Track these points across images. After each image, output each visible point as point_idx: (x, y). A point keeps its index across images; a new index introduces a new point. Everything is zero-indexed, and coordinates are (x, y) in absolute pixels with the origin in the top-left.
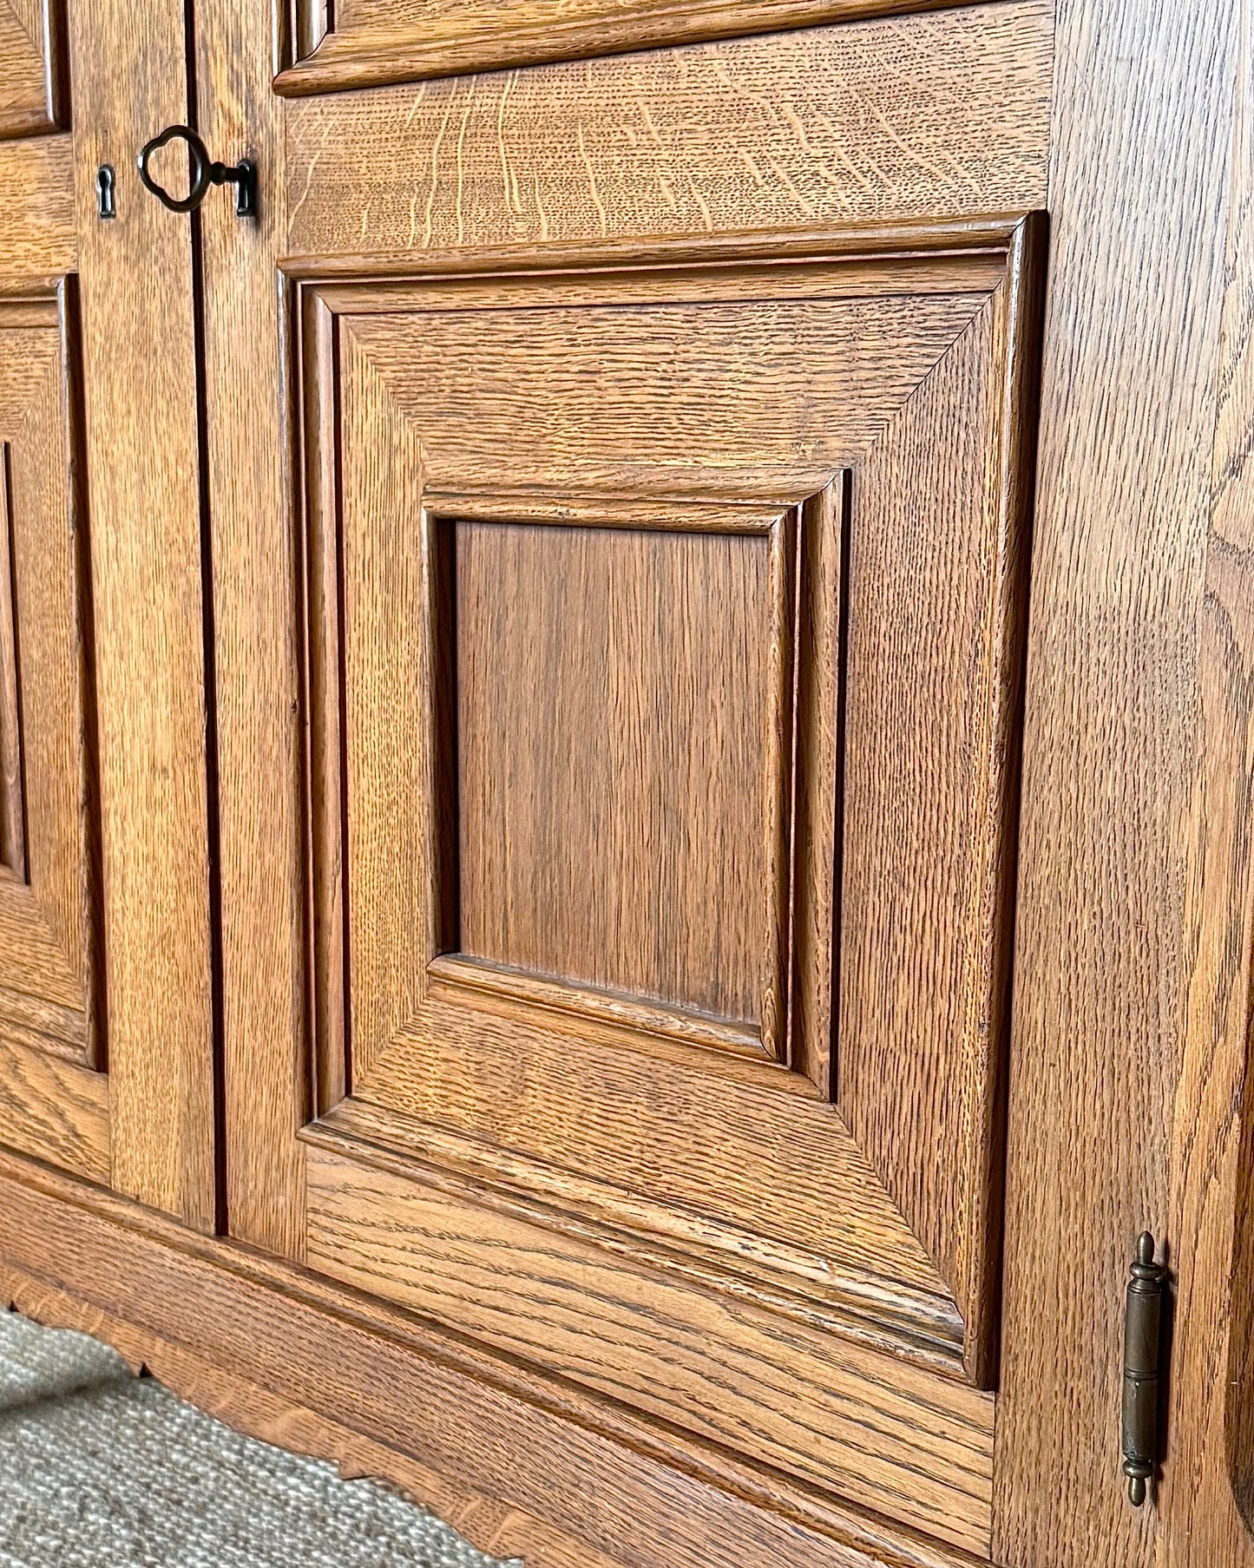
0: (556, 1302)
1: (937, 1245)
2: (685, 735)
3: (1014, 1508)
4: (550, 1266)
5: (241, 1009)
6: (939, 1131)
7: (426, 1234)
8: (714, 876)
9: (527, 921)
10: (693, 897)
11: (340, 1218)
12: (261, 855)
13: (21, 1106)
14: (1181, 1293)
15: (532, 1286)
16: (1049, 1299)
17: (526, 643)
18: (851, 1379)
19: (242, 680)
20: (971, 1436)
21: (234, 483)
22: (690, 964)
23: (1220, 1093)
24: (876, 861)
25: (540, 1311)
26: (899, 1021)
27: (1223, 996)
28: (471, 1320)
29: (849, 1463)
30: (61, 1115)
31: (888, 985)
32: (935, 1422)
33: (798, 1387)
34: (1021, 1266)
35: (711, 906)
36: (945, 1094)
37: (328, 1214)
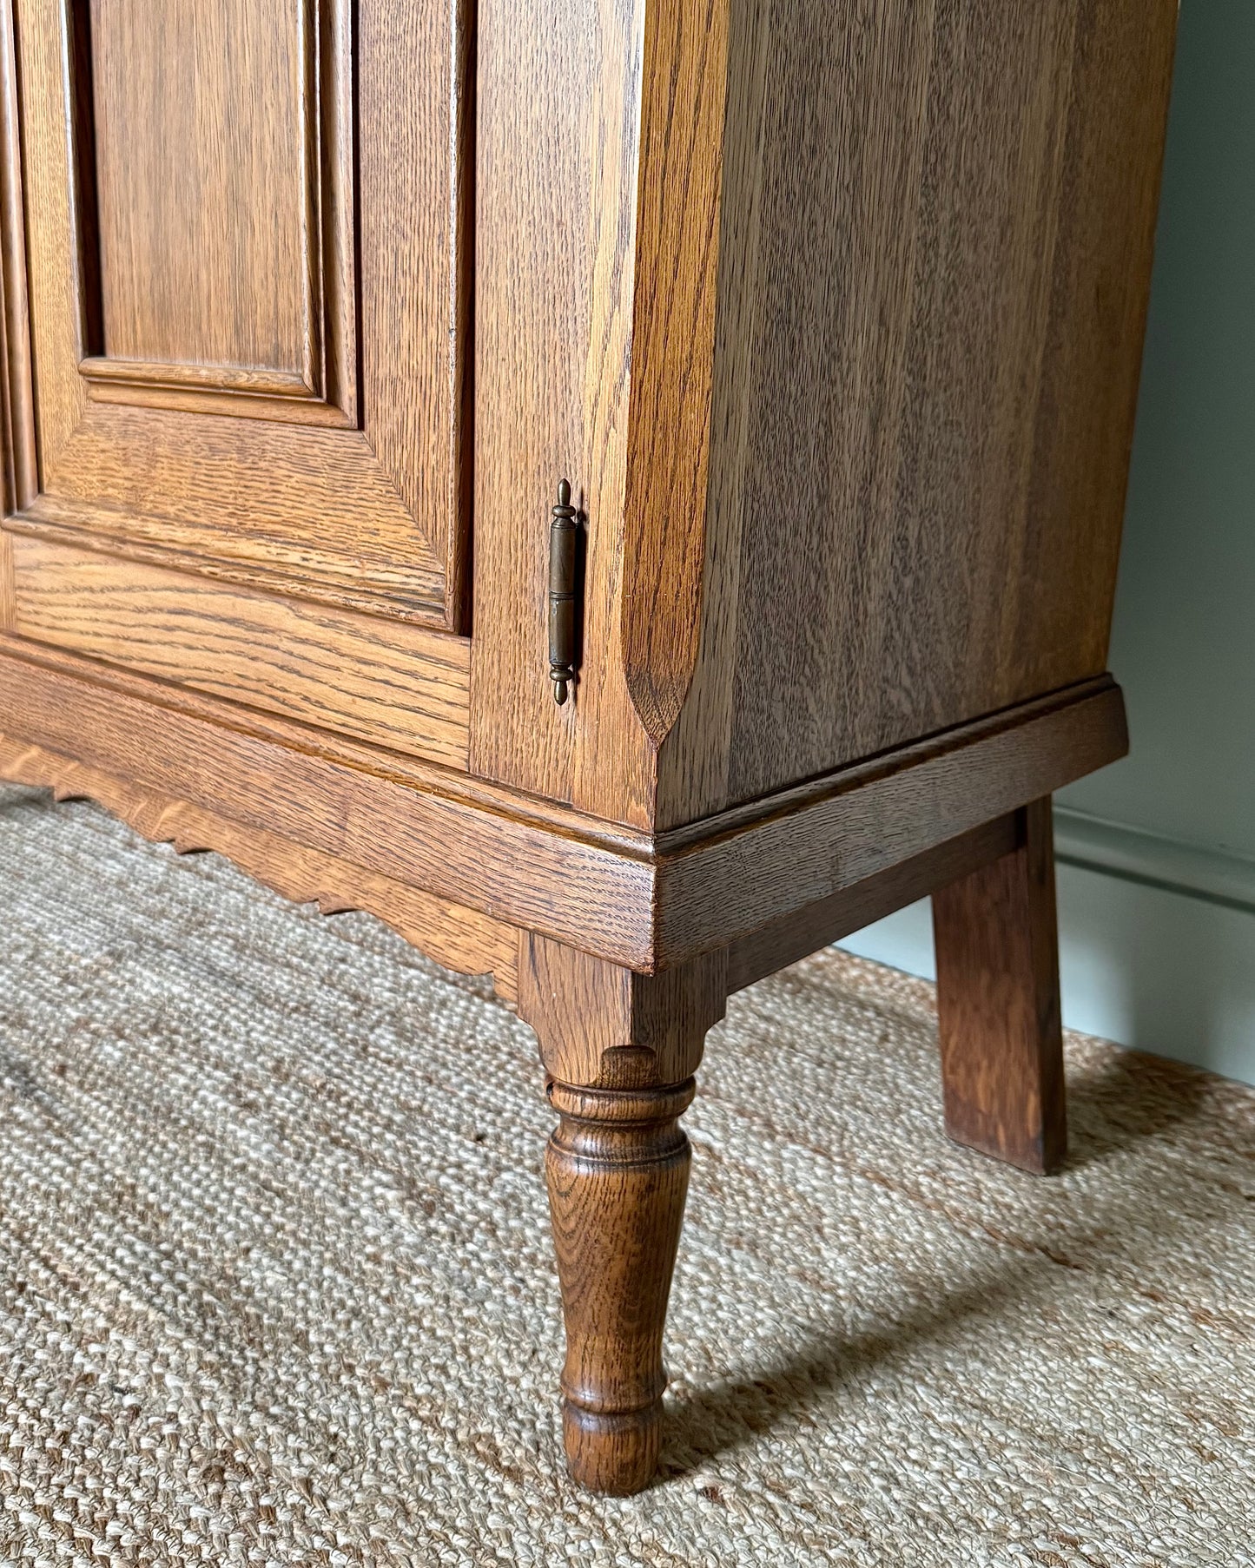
0: (179, 628)
1: (434, 532)
2: (247, 137)
3: (483, 728)
4: (174, 599)
6: (433, 438)
7: (92, 590)
8: (271, 254)
9: (148, 320)
10: (259, 274)
11: (36, 590)
14: (591, 529)
15: (161, 618)
16: (505, 556)
17: (140, 84)
18: (375, 648)
20: (456, 677)
22: (259, 331)
23: (616, 355)
24: (384, 219)
25: (168, 637)
26: (404, 352)
28: (123, 652)
29: (376, 716)
31: (396, 323)
32: (430, 670)
33: (341, 662)
34: (484, 532)
35: (271, 279)
36: (437, 407)
37: (28, 589)
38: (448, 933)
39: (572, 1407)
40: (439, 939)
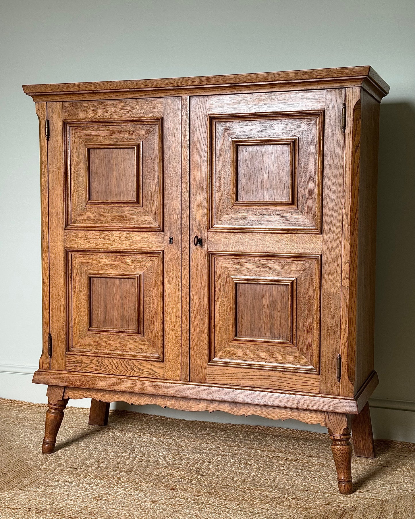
0: (254, 378)
1: (310, 361)
2: (274, 307)
3: (322, 387)
4: (253, 374)
5: (194, 349)
6: (310, 348)
7: (231, 374)
8: (279, 323)
9: (249, 331)
10: (276, 326)
11: (214, 375)
12: (199, 327)
13: (142, 370)
14: (342, 359)
15: (250, 377)
16: (326, 363)
17: (249, 298)
18: (300, 378)
19: (196, 304)
20: (317, 380)
21: (195, 278)
22: (275, 334)
23: (345, 339)
24: (301, 320)
25: (252, 380)
26: (305, 337)
27: (345, 329)
28: (239, 383)
29: (299, 387)
30: (152, 370)
31: (303, 333)
32: (312, 380)
33: (293, 380)
34: (322, 360)
35: (279, 326)
36: (311, 344)
37: (211, 374)
38: (310, 419)
39: (340, 482)
40: (309, 420)
